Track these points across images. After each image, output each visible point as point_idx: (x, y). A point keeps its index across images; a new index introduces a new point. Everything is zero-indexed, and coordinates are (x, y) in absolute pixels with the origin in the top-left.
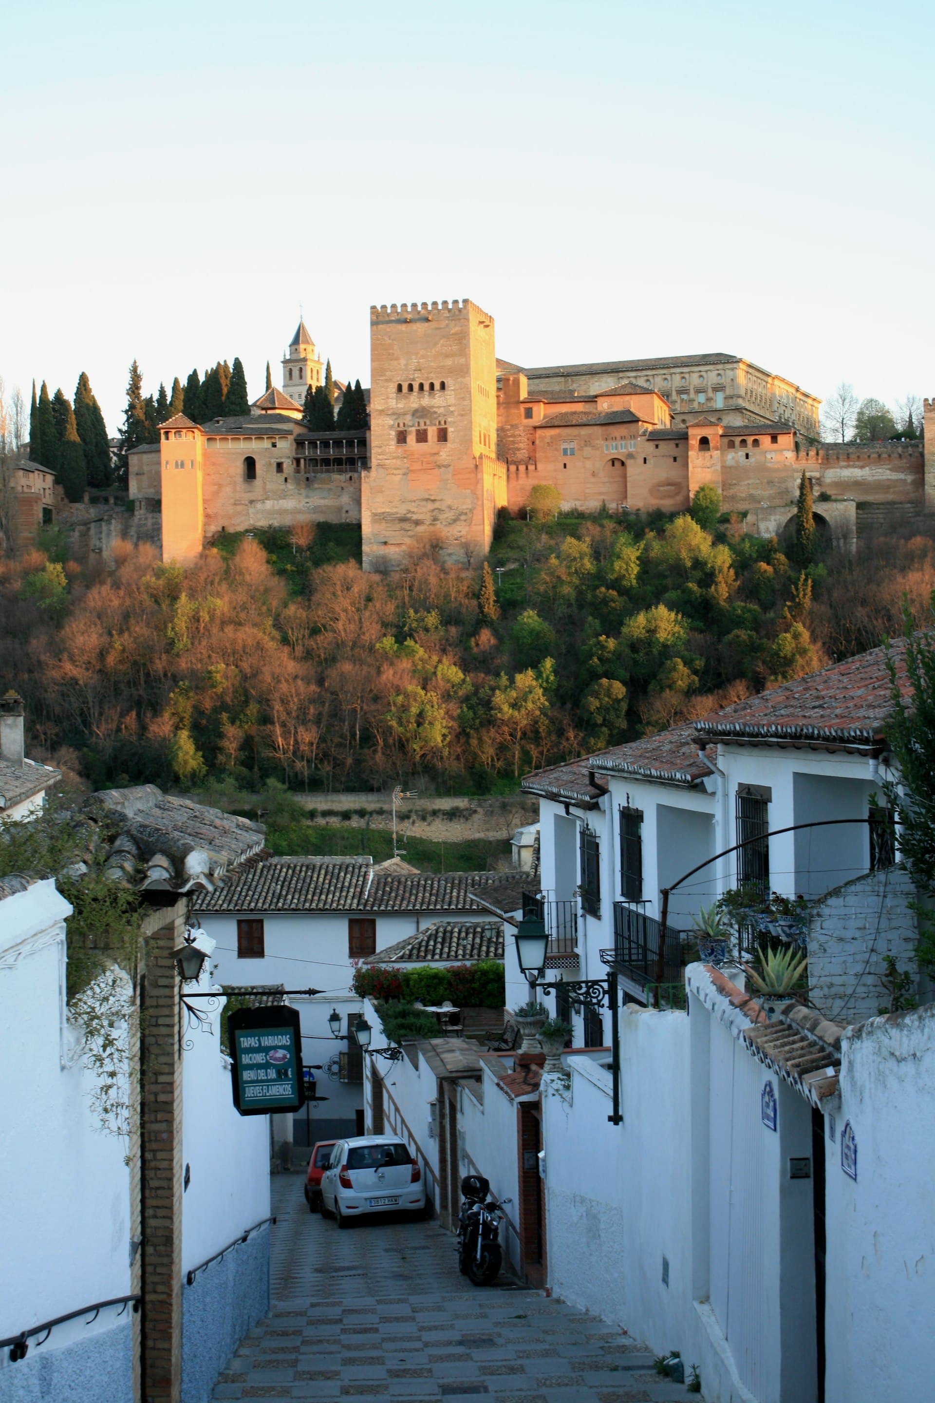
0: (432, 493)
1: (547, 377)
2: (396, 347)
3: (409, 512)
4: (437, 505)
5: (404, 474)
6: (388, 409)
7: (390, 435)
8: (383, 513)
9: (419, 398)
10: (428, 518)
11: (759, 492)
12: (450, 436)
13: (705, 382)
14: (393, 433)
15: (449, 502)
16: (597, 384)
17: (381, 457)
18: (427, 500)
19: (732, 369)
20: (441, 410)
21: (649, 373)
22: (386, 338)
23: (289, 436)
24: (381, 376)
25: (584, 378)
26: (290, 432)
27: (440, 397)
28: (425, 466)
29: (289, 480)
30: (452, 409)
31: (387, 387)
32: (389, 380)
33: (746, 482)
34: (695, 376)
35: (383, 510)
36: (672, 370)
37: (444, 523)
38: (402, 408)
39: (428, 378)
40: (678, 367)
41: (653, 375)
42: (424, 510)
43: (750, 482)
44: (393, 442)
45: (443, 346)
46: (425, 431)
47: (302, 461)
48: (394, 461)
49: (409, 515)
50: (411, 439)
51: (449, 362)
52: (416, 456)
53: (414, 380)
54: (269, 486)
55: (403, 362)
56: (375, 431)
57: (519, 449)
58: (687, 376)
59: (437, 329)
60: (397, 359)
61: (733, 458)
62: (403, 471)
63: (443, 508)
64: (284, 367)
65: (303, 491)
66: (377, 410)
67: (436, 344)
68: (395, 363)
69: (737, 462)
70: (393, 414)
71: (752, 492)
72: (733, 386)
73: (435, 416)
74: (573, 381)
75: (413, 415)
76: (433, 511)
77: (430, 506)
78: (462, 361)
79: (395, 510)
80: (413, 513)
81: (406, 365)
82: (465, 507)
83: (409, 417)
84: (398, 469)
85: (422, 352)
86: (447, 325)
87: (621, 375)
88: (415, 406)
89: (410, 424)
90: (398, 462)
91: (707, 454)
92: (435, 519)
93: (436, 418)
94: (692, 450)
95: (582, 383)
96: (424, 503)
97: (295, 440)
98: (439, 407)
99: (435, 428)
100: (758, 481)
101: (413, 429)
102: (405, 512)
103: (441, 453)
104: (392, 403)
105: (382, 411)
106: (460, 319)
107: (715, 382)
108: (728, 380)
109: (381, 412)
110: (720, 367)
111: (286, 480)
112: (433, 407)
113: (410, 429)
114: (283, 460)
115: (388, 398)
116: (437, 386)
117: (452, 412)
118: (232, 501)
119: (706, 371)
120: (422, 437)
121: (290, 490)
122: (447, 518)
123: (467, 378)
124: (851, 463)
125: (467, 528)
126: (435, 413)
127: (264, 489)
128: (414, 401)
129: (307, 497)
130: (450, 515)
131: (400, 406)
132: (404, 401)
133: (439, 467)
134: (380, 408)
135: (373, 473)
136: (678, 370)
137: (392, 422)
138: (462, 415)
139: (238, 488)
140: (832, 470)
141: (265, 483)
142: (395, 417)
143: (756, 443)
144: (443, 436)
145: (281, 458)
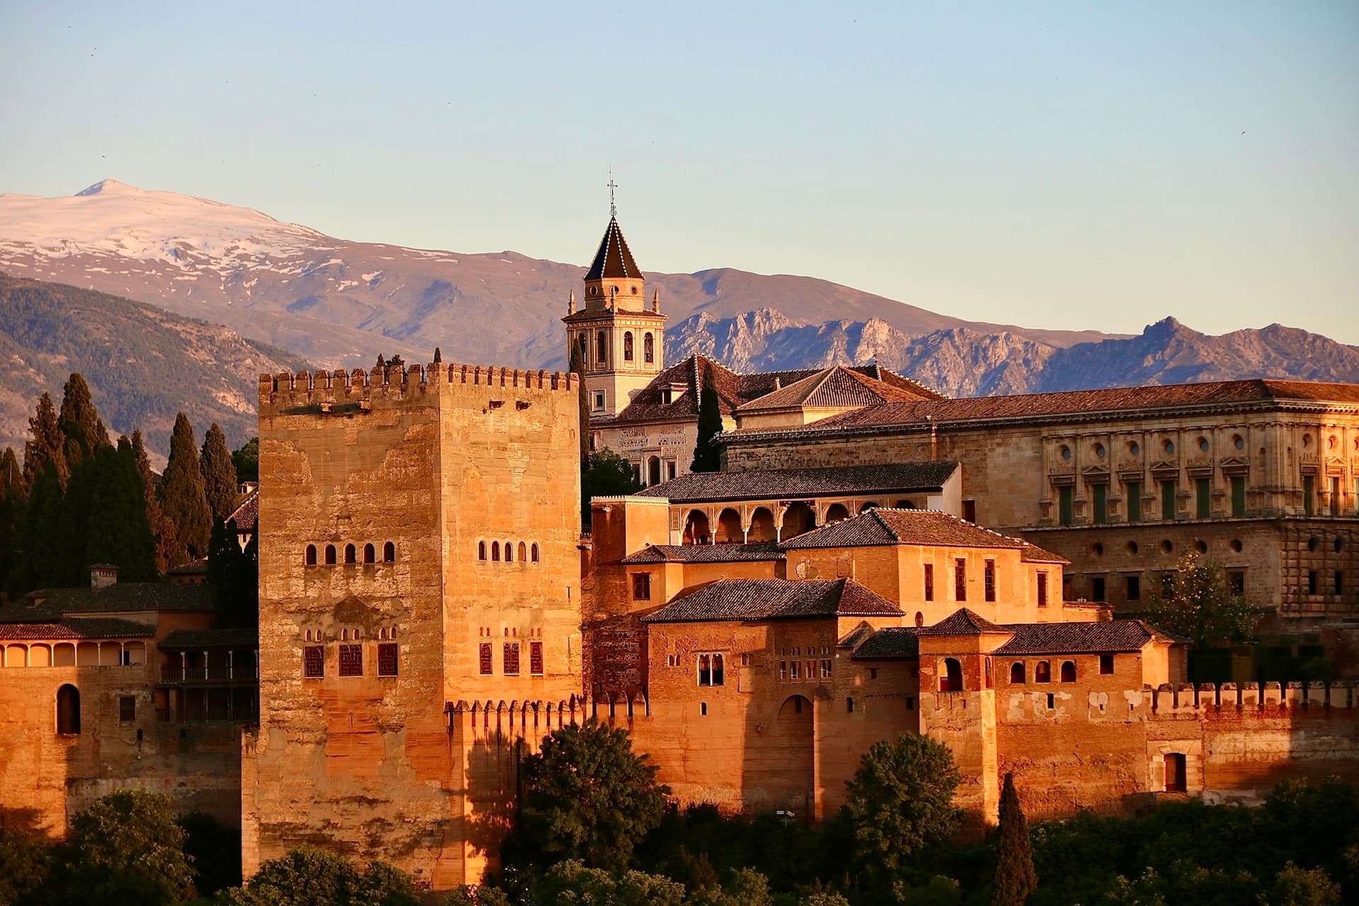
0: (369, 784)
1: (902, 433)
2: (305, 465)
3: (328, 824)
4: (379, 812)
5: (318, 743)
6: (290, 600)
7: (293, 656)
8: (282, 824)
9: (347, 578)
10: (359, 837)
11: (1075, 783)
12: (404, 662)
13: (1209, 455)
14: (299, 652)
15: (398, 804)
16: (1000, 450)
17: (276, 703)
18: (360, 800)
19: (1263, 426)
20: (385, 607)
21: (1100, 429)
22: (288, 446)
23: (146, 642)
24: (280, 528)
25: (974, 435)
26: (148, 631)
27: (384, 576)
28: (357, 726)
29: (145, 736)
30: (407, 603)
31: (289, 553)
32: (291, 538)
33: (1049, 760)
34: (1189, 439)
35: (280, 819)
36: (1146, 425)
37: (392, 852)
38: (315, 600)
39: (362, 536)
40: (1153, 417)
41: (1109, 435)
42: (355, 821)
43: (1057, 759)
44: (299, 673)
45: (390, 465)
46: (357, 650)
47: (173, 695)
48: (301, 712)
49: (327, 832)
50: (331, 666)
51: (400, 501)
52: (340, 704)
53: (336, 538)
54: (106, 749)
55: (317, 499)
56: (266, 646)
57: (623, 667)
58: (1174, 438)
59: (380, 427)
60: (307, 492)
61: (1021, 705)
62: (319, 735)
63: (390, 820)
64: (570, 331)
65: (175, 761)
66: (272, 602)
67: (378, 460)
68: (302, 499)
69: (1029, 713)
70: (300, 611)
71: (1062, 782)
72: (1263, 465)
73: (376, 617)
74: (953, 443)
75: (336, 615)
76: (369, 824)
77: (366, 814)
78: (425, 499)
79: (302, 820)
80: (335, 826)
81: (324, 505)
82: (429, 817)
83: (327, 619)
84: (308, 730)
85: (353, 478)
86: (400, 420)
87: (1045, 432)
88: (338, 594)
89: (330, 633)
90: (307, 715)
91: (957, 698)
92: (374, 842)
93: (377, 623)
94: (926, 689)
95: (971, 447)
96: (355, 806)
97: (160, 648)
98: (383, 599)
99: (374, 644)
100: (1073, 759)
101: (335, 645)
102: (320, 825)
103: (387, 700)
104: (298, 586)
105: (279, 603)
106: (422, 409)
107: (1228, 454)
108: (1256, 452)
109: (278, 606)
110: (1238, 419)
111: (140, 733)
112: (370, 598)
113: (330, 645)
114: (133, 693)
115: (289, 576)
116: (380, 554)
117: (406, 609)
118: (33, 780)
119: (1212, 429)
120: (351, 665)
121: (146, 757)
122: (396, 840)
123: (435, 538)
124: (1268, 721)
125: (433, 865)
126: (376, 611)
127: (96, 753)
128: (337, 588)
129: (183, 772)
130: (401, 834)
131: (312, 593)
132: (319, 584)
133: (382, 729)
134: (276, 597)
135: (263, 739)
136: (1156, 425)
137: (296, 629)
138: (425, 618)
139: (44, 752)
140: (1228, 736)
141: (97, 742)
142: (303, 618)
143: (1070, 673)
144: (389, 660)
145: (131, 687)
